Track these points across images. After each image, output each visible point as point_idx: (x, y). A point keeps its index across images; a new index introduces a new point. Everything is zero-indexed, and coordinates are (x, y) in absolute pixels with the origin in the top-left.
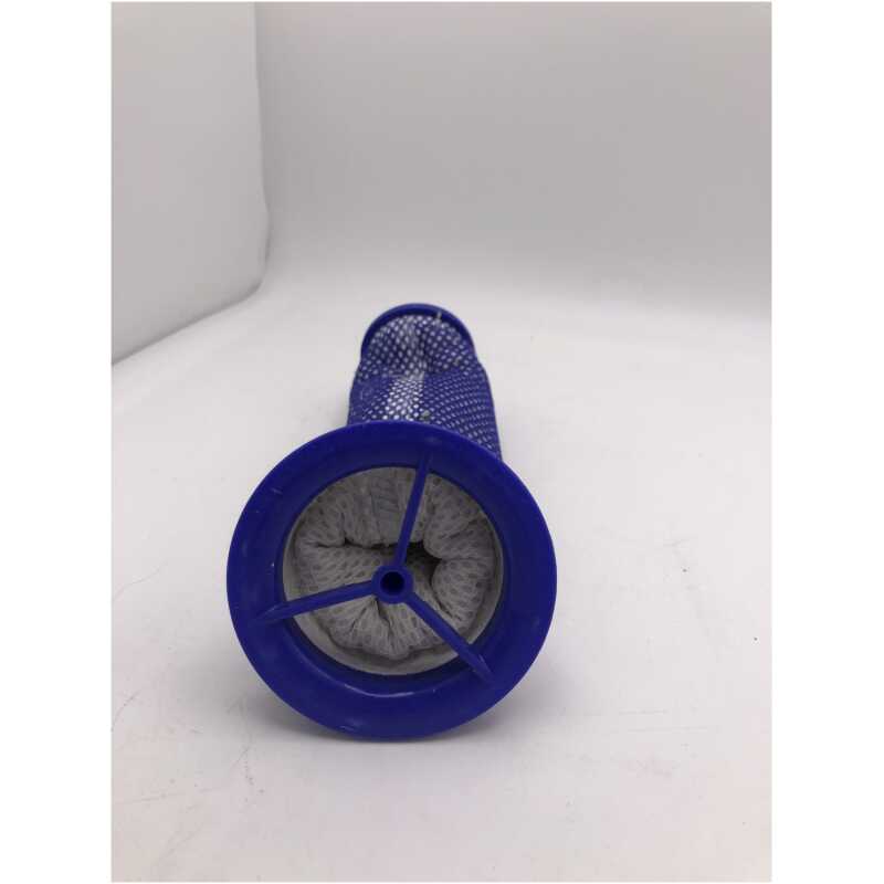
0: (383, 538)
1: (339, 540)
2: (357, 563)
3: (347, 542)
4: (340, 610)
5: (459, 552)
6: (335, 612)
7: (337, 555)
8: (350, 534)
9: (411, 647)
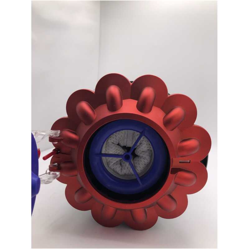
0: (126, 145)
1: (117, 143)
2: (119, 150)
3: (118, 144)
4: (113, 159)
5: (143, 155)
6: (111, 159)
7: (116, 147)
8: (120, 142)
9: (125, 173)
